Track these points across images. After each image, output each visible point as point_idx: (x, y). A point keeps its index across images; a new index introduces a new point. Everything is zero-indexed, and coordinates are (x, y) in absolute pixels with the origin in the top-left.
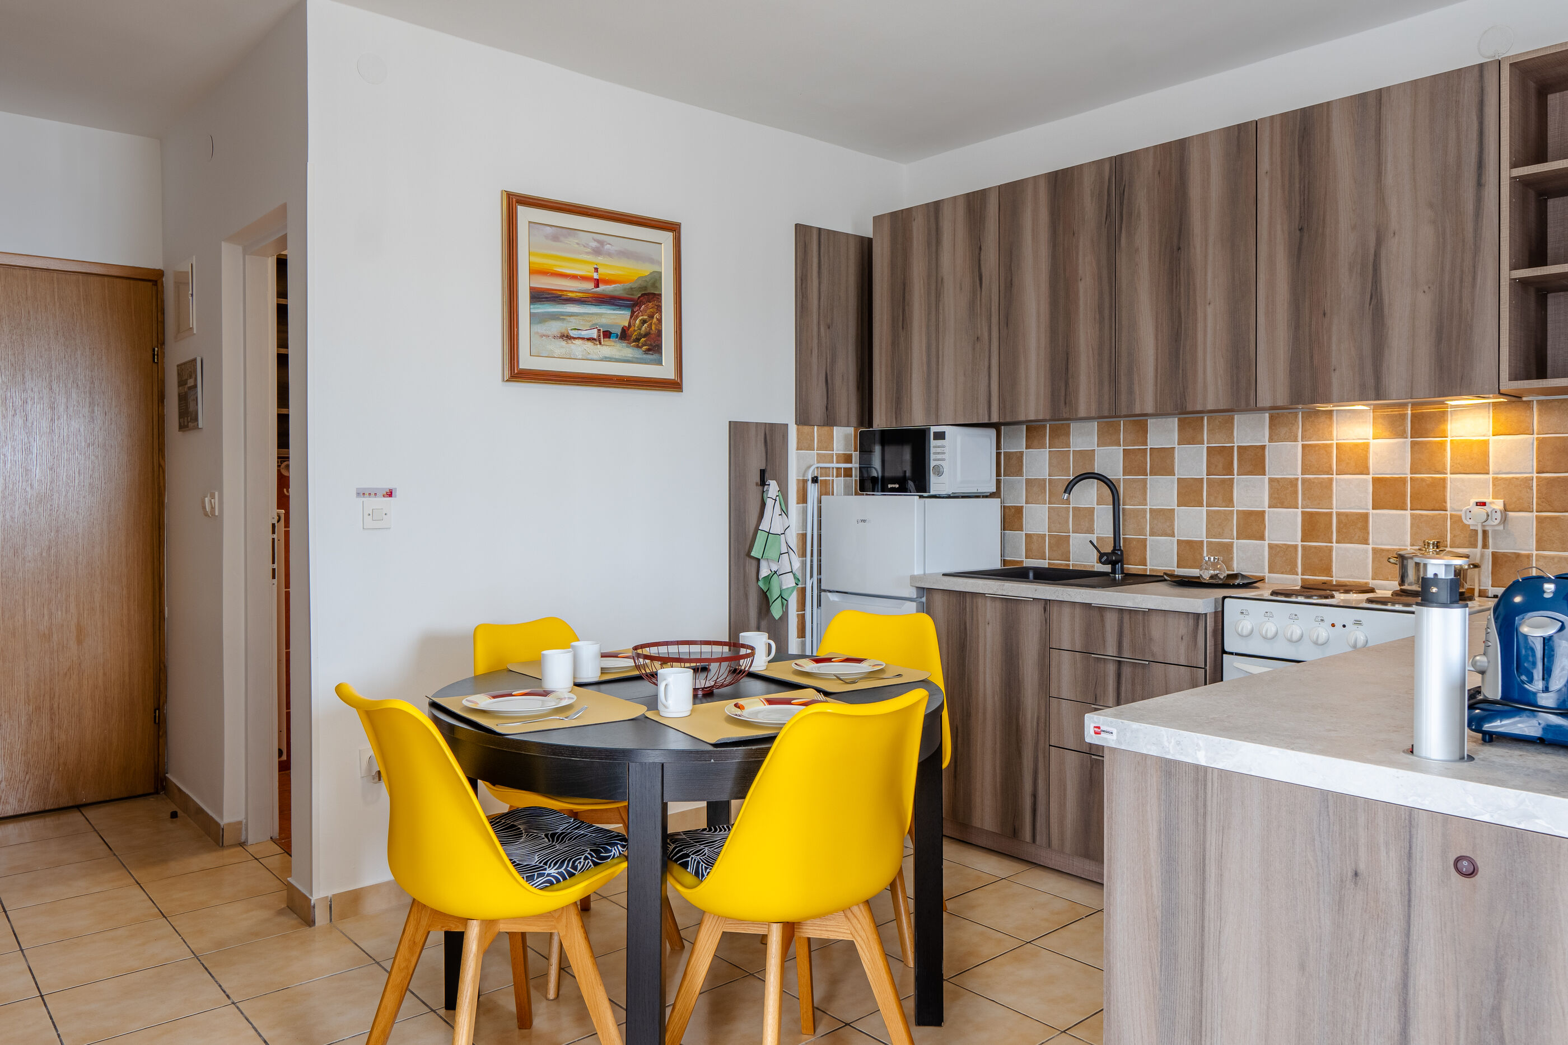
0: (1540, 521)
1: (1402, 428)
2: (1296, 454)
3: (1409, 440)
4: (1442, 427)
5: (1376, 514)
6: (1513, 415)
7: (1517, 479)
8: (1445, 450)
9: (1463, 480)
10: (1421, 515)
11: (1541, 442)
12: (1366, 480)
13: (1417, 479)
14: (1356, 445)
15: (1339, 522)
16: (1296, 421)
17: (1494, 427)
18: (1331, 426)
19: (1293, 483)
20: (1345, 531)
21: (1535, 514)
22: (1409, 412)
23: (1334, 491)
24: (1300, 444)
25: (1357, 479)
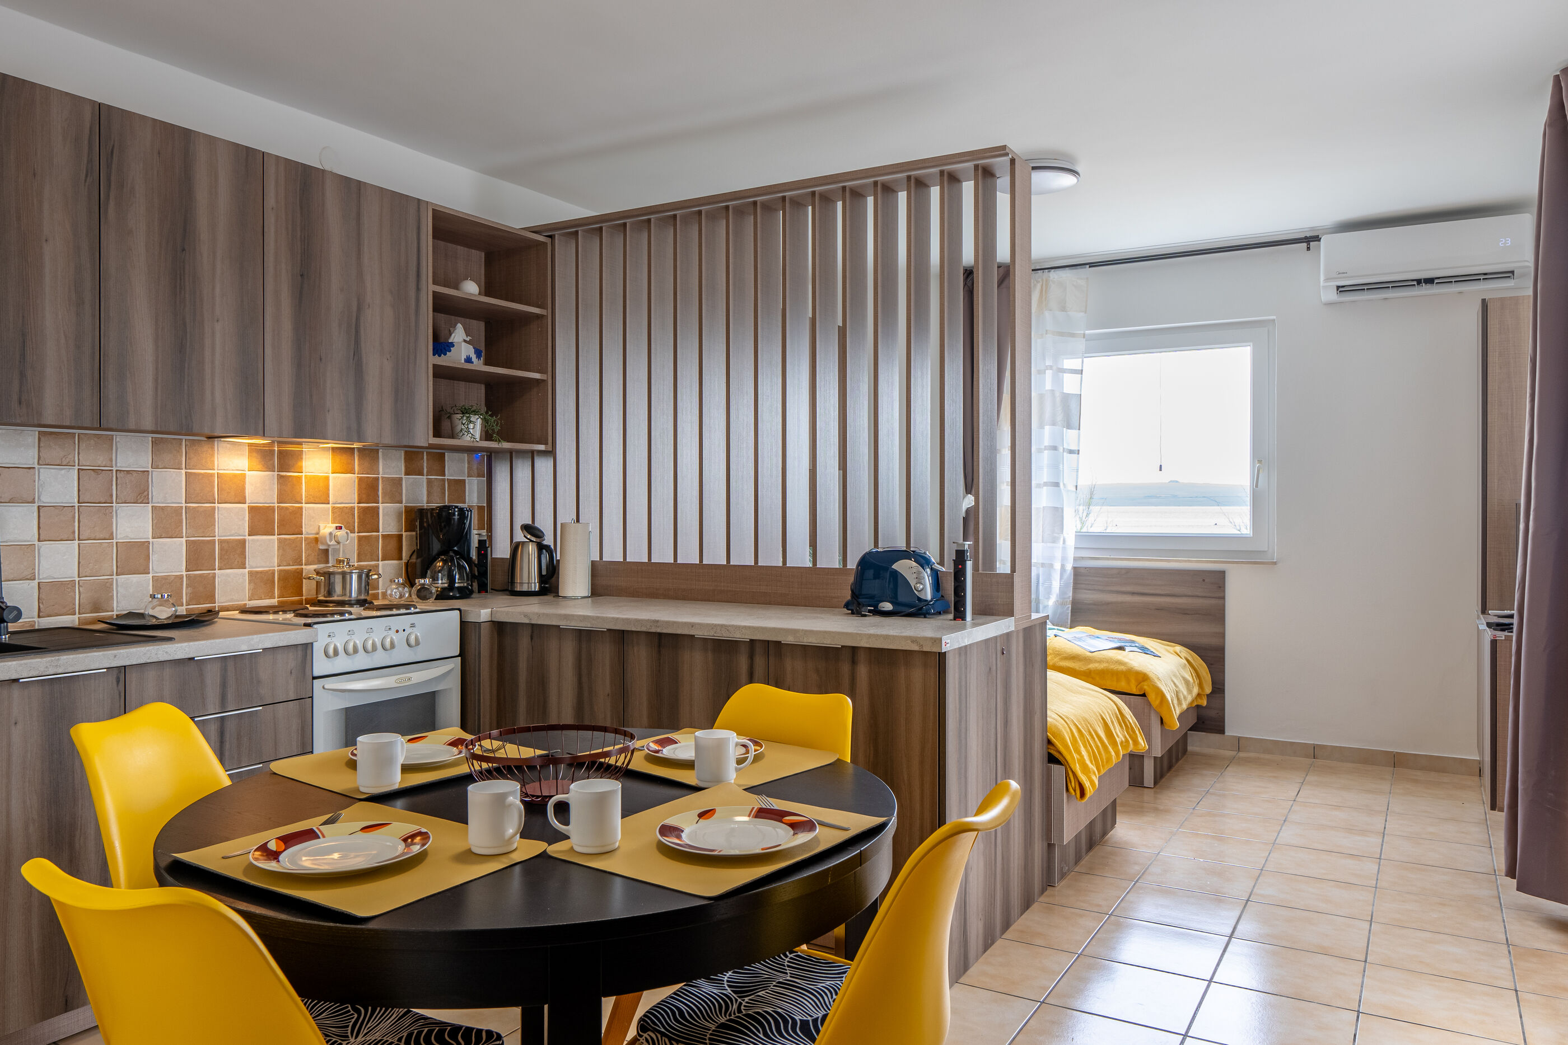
0: (360, 538)
1: (271, 462)
2: (181, 481)
3: (276, 473)
4: (299, 464)
5: (253, 540)
6: (344, 458)
7: (346, 508)
8: (302, 483)
9: (313, 508)
10: (285, 539)
11: (360, 480)
12: (243, 508)
13: (283, 507)
14: (235, 475)
15: (221, 549)
16: (180, 448)
17: (332, 467)
18: (213, 455)
19: (178, 511)
20: (227, 557)
21: (356, 534)
22: (276, 449)
23: (217, 520)
24: (183, 471)
25: (236, 508)
